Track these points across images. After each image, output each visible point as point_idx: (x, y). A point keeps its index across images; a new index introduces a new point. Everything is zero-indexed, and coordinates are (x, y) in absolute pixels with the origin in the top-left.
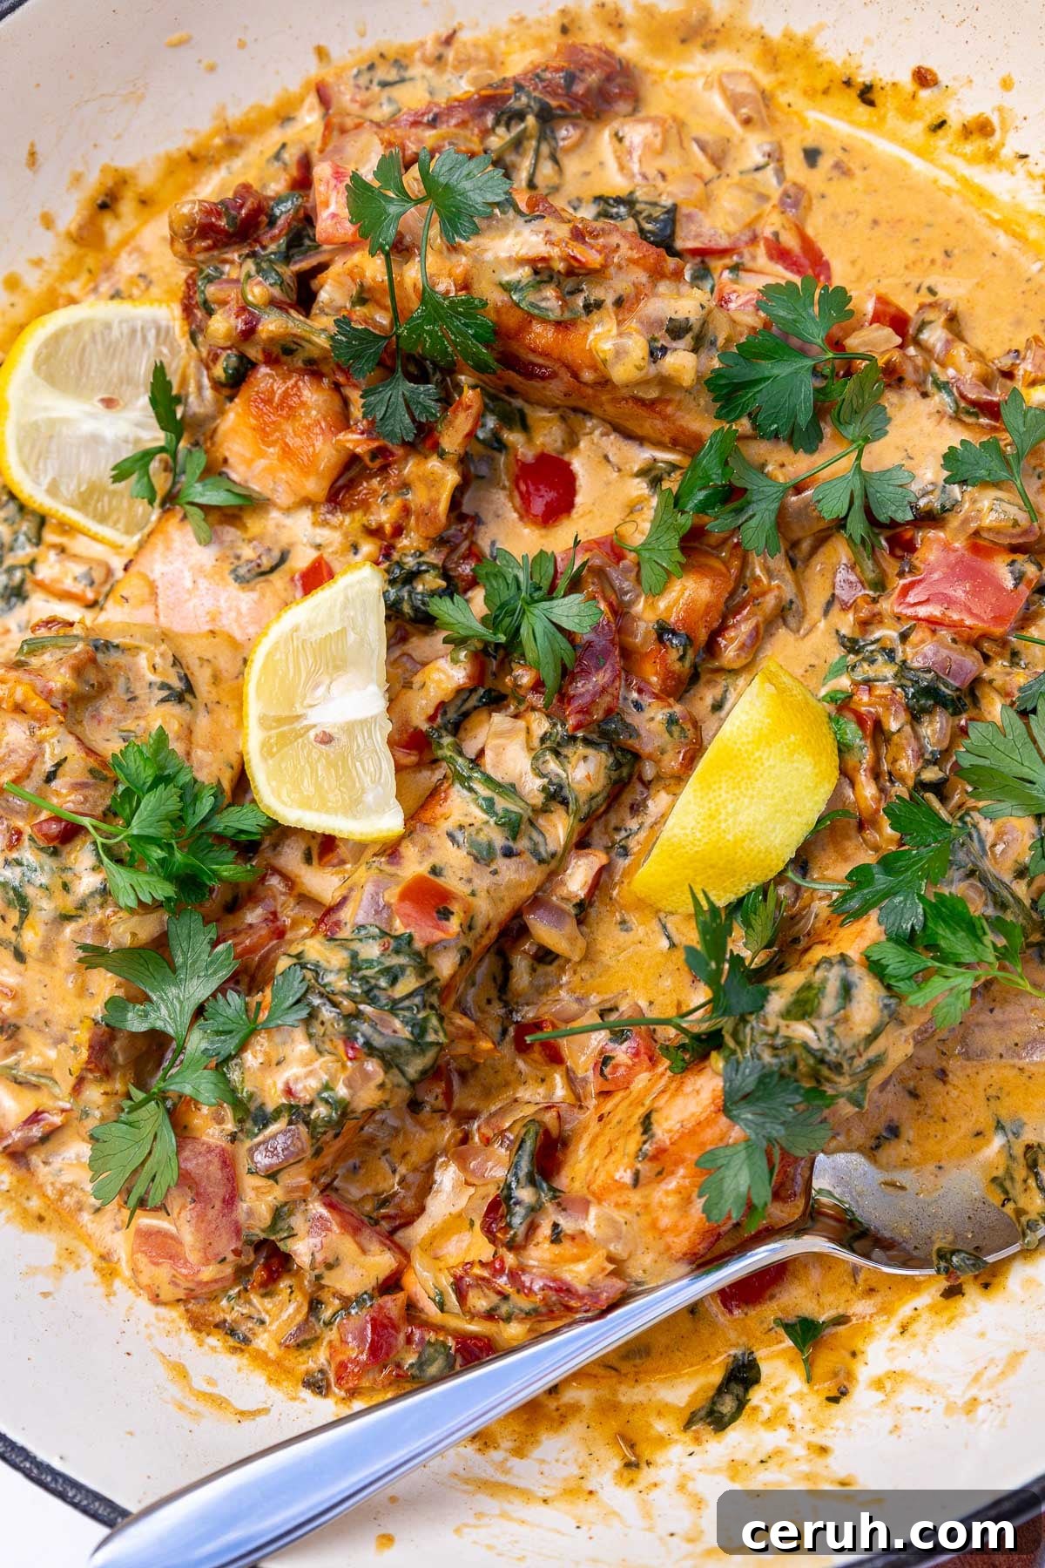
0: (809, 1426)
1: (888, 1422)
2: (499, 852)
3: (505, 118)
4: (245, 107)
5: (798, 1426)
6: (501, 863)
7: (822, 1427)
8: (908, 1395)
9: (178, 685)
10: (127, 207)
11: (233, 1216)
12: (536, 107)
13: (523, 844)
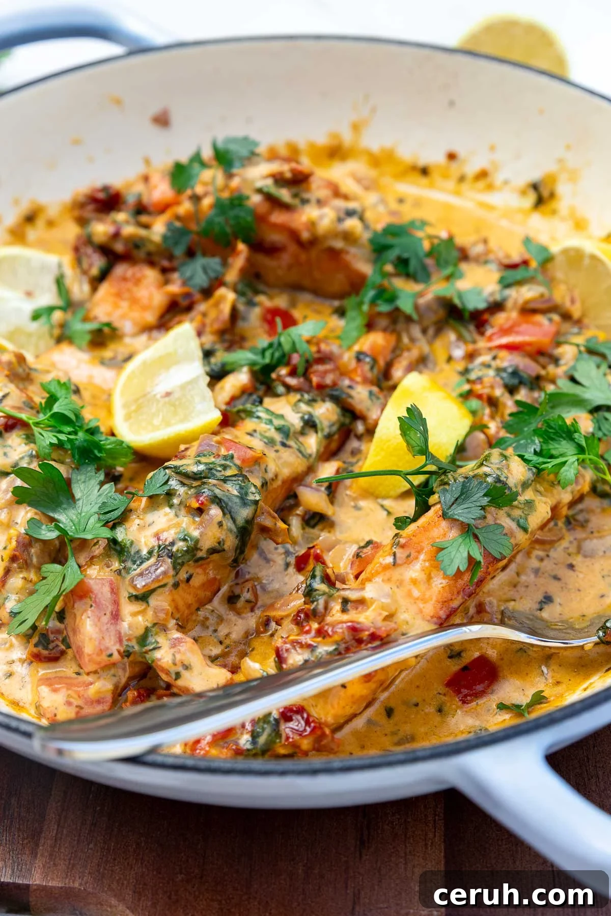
2: (278, 443)
10: (40, 223)
11: (118, 627)
13: (292, 444)
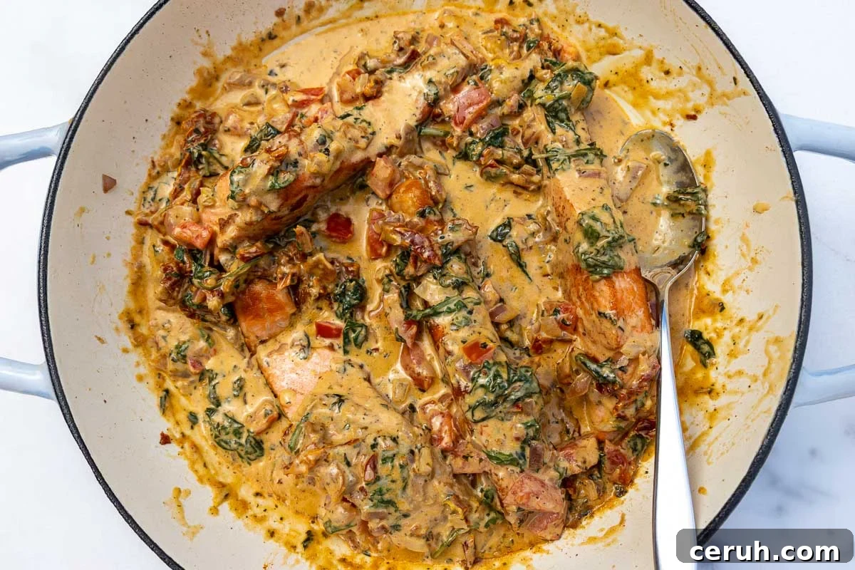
0: (729, 322)
1: (743, 293)
2: (468, 315)
3: (197, 162)
4: (129, 253)
5: (726, 326)
6: (473, 317)
7: (731, 318)
8: (737, 282)
9: (336, 399)
10: (137, 319)
11: (548, 487)
12: (201, 148)
13: (470, 306)
